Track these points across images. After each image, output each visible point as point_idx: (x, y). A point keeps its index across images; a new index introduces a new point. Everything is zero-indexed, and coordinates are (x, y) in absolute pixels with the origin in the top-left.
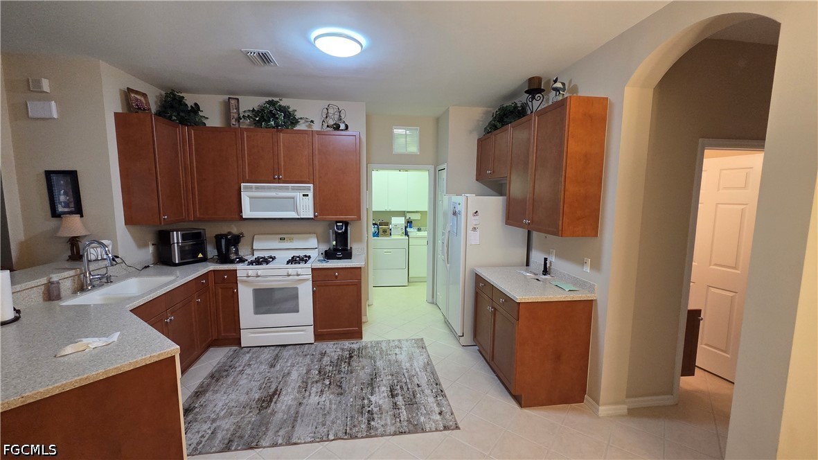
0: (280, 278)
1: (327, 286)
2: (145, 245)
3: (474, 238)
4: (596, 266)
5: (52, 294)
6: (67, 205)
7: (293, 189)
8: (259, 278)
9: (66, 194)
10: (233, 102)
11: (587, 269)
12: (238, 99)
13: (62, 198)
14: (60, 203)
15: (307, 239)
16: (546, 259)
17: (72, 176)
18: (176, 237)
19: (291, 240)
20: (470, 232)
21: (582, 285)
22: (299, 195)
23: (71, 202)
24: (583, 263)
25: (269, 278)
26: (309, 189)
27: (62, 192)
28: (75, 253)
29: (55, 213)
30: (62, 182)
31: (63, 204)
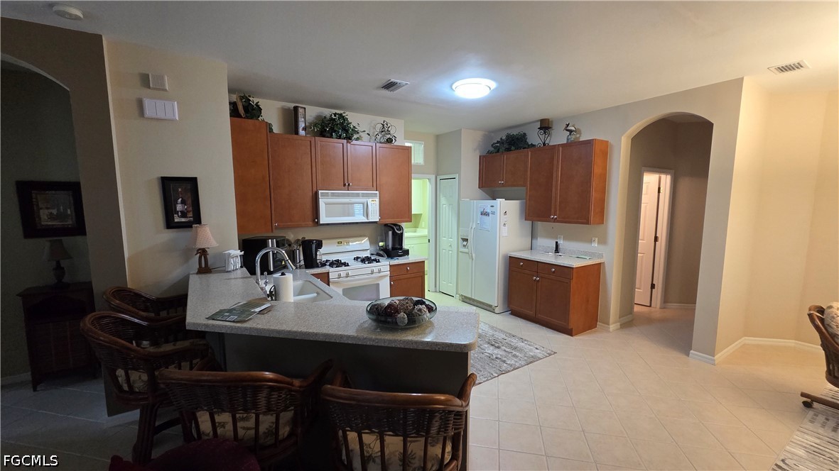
0: (366, 276)
1: (400, 280)
3: (505, 231)
4: (603, 241)
6: (184, 214)
7: (364, 195)
8: (348, 278)
9: (183, 202)
10: (301, 111)
11: (595, 244)
12: (305, 108)
13: (179, 207)
14: (177, 213)
16: (557, 243)
17: (191, 183)
18: (273, 244)
19: (347, 243)
20: (502, 227)
21: (592, 255)
22: (367, 200)
23: (189, 212)
24: (591, 241)
25: (357, 277)
26: (375, 195)
27: (180, 200)
28: (203, 266)
29: (170, 224)
30: (180, 190)
31: (180, 214)
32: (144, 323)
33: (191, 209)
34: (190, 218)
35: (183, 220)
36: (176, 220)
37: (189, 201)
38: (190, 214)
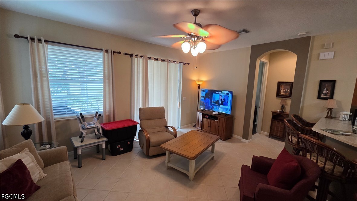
9: (327, 90)
13: (325, 92)
17: (333, 82)
23: (328, 93)
27: (325, 89)
28: (329, 115)
29: (319, 97)
30: (327, 85)
31: (324, 94)
32: (301, 127)
33: (330, 92)
34: (328, 96)
35: (325, 96)
36: (322, 96)
37: (330, 90)
38: (329, 95)
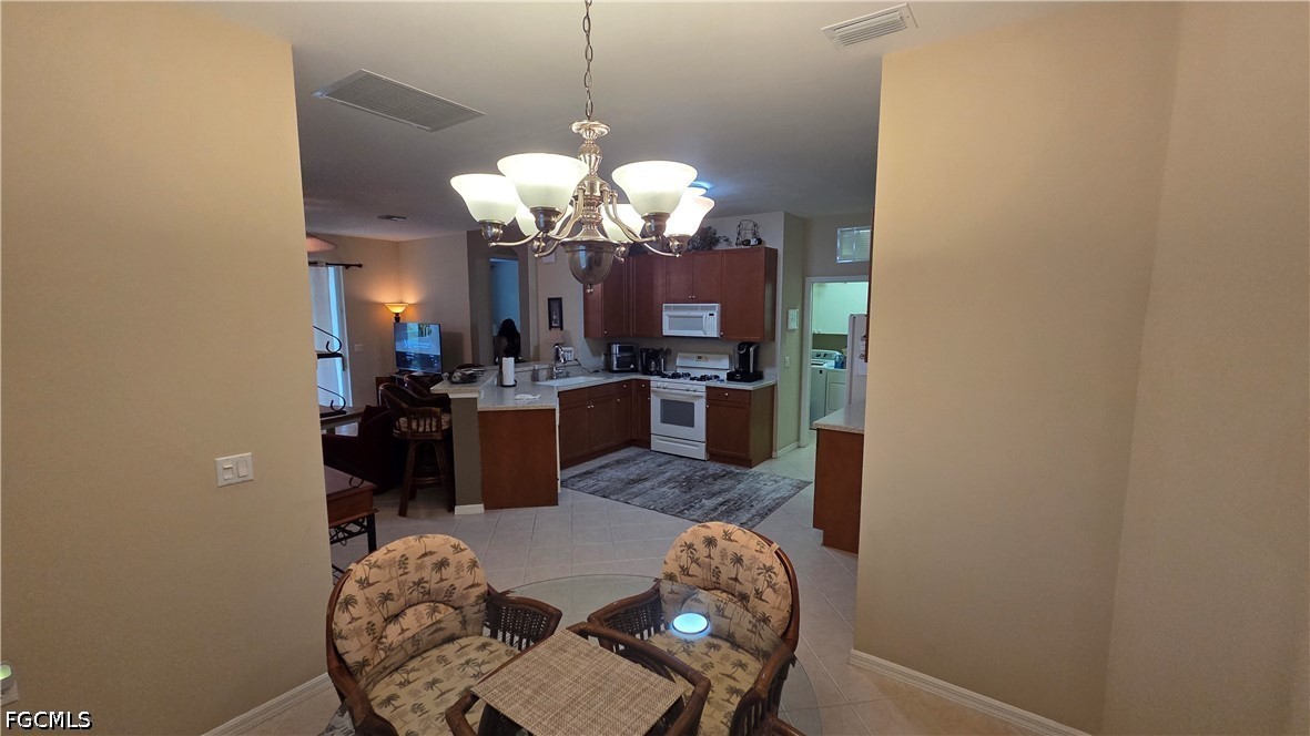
0: (681, 392)
1: (718, 405)
2: (599, 355)
5: (535, 378)
7: (701, 308)
8: (667, 391)
13: (555, 317)
14: (553, 320)
15: (720, 359)
17: (559, 300)
18: (615, 348)
19: (706, 359)
22: (705, 314)
23: (558, 320)
25: (677, 392)
26: (714, 308)
27: (555, 312)
29: (551, 327)
30: (555, 306)
33: (558, 318)
34: (558, 323)
35: (555, 325)
36: (553, 325)
37: (558, 313)
